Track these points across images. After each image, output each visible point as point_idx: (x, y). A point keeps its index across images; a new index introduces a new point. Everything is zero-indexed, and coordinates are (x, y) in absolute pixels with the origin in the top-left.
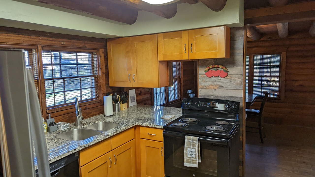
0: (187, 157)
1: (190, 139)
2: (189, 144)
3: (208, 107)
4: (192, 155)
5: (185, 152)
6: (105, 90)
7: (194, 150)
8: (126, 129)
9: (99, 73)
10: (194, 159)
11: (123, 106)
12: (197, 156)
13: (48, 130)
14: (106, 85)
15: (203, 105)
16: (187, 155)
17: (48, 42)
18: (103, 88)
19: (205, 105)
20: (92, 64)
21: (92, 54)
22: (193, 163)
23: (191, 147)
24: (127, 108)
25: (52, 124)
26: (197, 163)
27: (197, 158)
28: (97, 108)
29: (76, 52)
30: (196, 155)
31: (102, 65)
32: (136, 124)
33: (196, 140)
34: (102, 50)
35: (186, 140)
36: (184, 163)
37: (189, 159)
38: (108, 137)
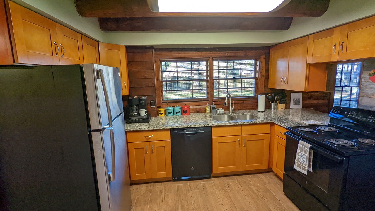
0: (298, 161)
1: (303, 145)
2: (301, 149)
3: (360, 119)
4: (303, 161)
5: (297, 156)
6: (263, 90)
7: (305, 157)
8: (259, 123)
9: (259, 76)
10: (304, 166)
11: (280, 106)
12: (307, 164)
13: (211, 111)
14: (264, 86)
15: (354, 116)
16: (298, 159)
17: (217, 54)
18: (262, 88)
19: (357, 117)
20: (255, 69)
21: (256, 60)
22: (303, 169)
23: (303, 153)
24: (285, 109)
25: (214, 108)
26: (307, 171)
27: (307, 165)
28: (254, 104)
29: (241, 60)
30: (306, 162)
31: (262, 69)
32: (273, 122)
33: (307, 147)
34: (263, 57)
35: (299, 144)
36: (295, 166)
37: (299, 164)
38: (237, 124)
